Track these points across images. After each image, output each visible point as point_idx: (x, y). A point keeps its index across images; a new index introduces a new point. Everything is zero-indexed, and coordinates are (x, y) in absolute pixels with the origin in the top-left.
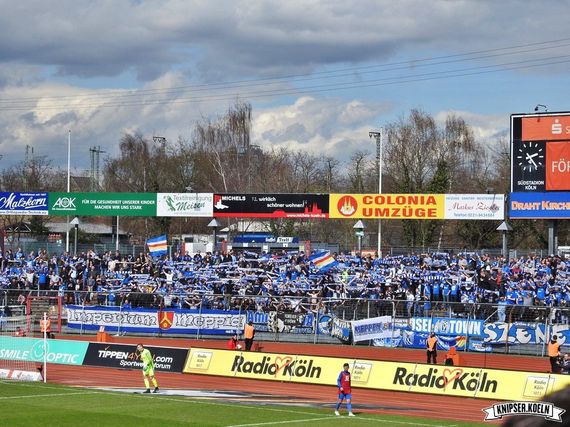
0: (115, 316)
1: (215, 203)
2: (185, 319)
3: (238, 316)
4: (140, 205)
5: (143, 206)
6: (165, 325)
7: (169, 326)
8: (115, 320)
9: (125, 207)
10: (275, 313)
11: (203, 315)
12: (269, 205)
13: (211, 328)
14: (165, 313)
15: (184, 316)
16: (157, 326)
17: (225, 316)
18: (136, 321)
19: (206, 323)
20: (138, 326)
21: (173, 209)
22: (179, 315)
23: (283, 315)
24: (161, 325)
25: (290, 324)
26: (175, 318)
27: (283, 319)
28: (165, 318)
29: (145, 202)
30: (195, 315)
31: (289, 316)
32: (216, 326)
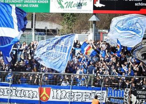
0: (6, 90)
1: (94, 3)
2: (60, 94)
3: (100, 92)
4: (37, 3)
5: (40, 4)
6: (44, 98)
7: (47, 99)
8: (6, 94)
9: (25, 6)
10: (129, 89)
11: (73, 91)
12: (136, 4)
13: (80, 100)
14: (44, 89)
15: (59, 91)
16: (38, 99)
17: (90, 91)
18: (22, 95)
19: (76, 97)
20: (23, 98)
21: (62, 7)
22: (55, 91)
23: (135, 91)
24: (40, 98)
25: (141, 98)
26: (52, 92)
27: (135, 94)
28: (44, 93)
29: (41, 2)
30: (67, 91)
31: (140, 92)
32: (84, 100)
